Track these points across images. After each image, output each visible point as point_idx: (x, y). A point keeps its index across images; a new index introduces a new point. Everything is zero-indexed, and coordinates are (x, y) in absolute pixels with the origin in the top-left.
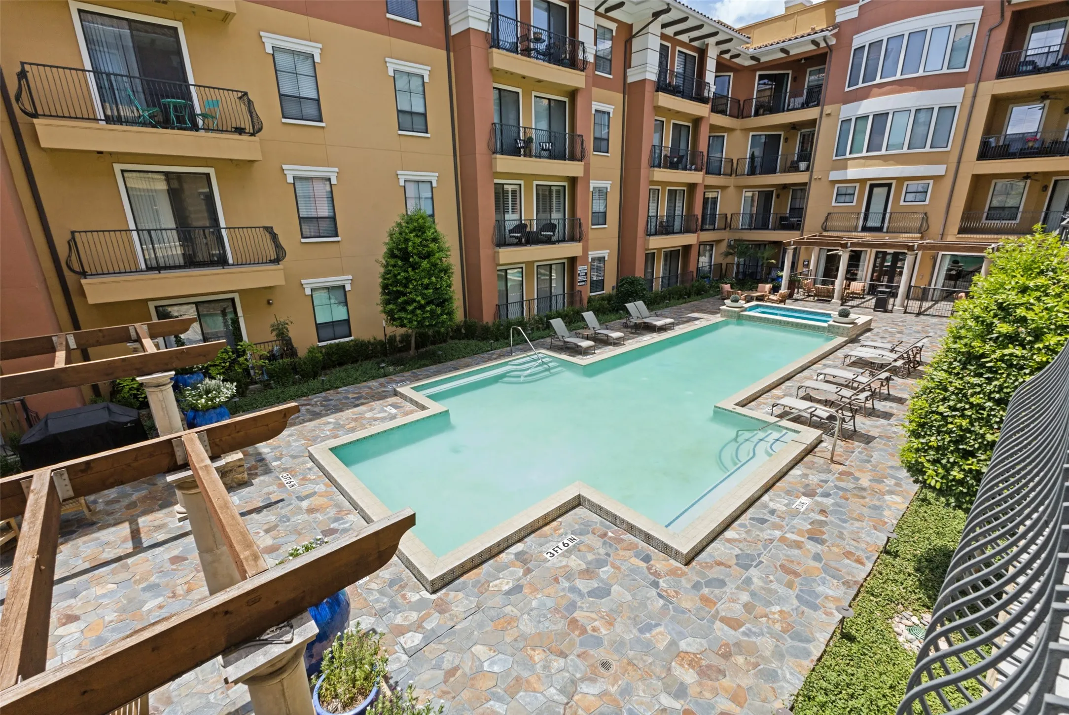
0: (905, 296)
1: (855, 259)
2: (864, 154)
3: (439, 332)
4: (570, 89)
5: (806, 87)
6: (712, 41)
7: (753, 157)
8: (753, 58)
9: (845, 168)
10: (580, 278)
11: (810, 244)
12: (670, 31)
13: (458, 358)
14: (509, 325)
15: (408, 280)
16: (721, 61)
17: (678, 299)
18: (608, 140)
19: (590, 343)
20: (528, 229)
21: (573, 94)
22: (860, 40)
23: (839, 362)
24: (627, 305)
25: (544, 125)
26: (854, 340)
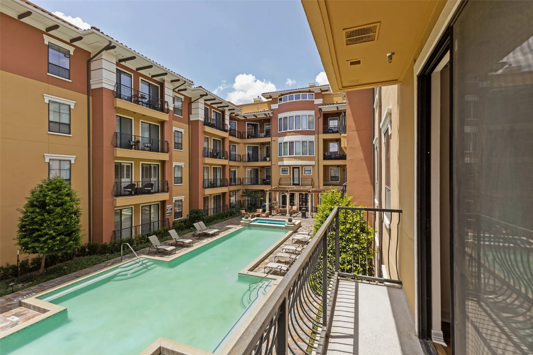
0: (311, 211)
1: (292, 196)
2: (288, 156)
3: (66, 254)
4: (161, 120)
5: (265, 130)
6: (226, 109)
7: (248, 154)
8: (244, 117)
9: (283, 161)
10: (168, 212)
11: (275, 191)
12: (209, 103)
13: (81, 269)
14: (122, 242)
15: (43, 221)
16: (231, 116)
17: (221, 219)
18: (182, 144)
19: (173, 248)
20: (136, 187)
21: (163, 123)
22: (281, 116)
23: (290, 242)
24: (194, 224)
25: (147, 135)
26: (295, 232)
